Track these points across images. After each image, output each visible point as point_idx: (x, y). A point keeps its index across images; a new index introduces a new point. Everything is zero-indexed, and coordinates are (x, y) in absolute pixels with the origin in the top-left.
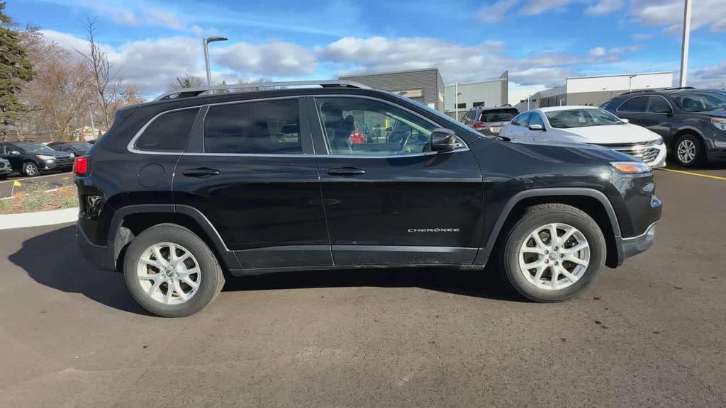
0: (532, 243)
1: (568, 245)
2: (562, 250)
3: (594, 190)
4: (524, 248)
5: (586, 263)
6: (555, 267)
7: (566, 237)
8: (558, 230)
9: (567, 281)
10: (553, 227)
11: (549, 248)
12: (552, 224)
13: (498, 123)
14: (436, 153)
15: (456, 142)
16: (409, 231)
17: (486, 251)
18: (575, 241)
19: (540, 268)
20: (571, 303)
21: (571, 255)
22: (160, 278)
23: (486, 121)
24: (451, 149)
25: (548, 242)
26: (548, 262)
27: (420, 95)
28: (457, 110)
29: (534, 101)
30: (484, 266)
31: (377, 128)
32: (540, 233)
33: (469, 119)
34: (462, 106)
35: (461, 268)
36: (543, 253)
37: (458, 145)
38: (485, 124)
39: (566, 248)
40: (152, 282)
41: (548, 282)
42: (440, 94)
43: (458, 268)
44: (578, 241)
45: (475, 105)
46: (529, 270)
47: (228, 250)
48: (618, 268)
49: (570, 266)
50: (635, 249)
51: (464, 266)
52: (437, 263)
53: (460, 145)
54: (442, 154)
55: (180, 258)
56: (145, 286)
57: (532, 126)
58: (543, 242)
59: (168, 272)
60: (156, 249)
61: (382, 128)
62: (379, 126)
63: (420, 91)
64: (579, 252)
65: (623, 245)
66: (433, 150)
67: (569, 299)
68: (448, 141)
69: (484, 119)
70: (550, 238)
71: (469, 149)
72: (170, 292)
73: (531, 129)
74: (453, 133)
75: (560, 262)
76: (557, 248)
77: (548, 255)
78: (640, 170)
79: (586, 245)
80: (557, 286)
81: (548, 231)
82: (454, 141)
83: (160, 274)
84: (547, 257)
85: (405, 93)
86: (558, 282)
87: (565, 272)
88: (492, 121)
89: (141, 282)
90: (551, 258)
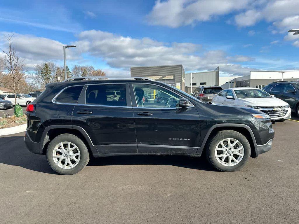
0: (220, 146)
1: (235, 148)
2: (233, 150)
3: (245, 125)
4: (217, 148)
5: (242, 155)
6: (230, 157)
7: (234, 144)
8: (231, 141)
9: (235, 163)
10: (229, 140)
11: (227, 149)
12: (228, 139)
13: (212, 95)
14: (181, 108)
15: (189, 104)
16: (169, 139)
17: (201, 149)
18: (238, 146)
19: (224, 157)
20: (236, 172)
21: (236, 152)
22: (62, 157)
23: (206, 93)
24: (187, 106)
25: (227, 146)
26: (227, 154)
27: (172, 78)
28: (192, 86)
29: (233, 82)
30: (200, 155)
31: (150, 95)
32: (223, 142)
33: (197, 92)
34: (194, 84)
35: (191, 156)
36: (225, 151)
37: (190, 105)
38: (205, 95)
39: (234, 149)
40: (58, 159)
41: (227, 163)
42: (183, 78)
43: (190, 156)
44: (239, 146)
45: (202, 84)
46: (219, 158)
47: (93, 145)
48: (256, 158)
49: (236, 156)
50: (263, 150)
51: (192, 155)
52: (181, 153)
53: (191, 105)
54: (184, 108)
55: (71, 149)
56: (55, 160)
57: (228, 97)
58: (225, 146)
59: (66, 155)
60: (62, 144)
61: (152, 95)
62: (150, 93)
63: (172, 76)
64: (240, 150)
65: (258, 148)
66: (180, 106)
67: (236, 170)
68: (186, 103)
69: (205, 92)
70: (228, 144)
71: (194, 107)
72: (66, 163)
73: (227, 98)
74: (188, 100)
75: (232, 155)
76: (230, 149)
77: (227, 151)
78: (264, 118)
79: (242, 147)
80: (231, 165)
81: (227, 141)
82: (188, 103)
83: (63, 155)
84: (226, 152)
85: (164, 77)
86: (231, 163)
87: (234, 159)
88: (209, 93)
89: (54, 159)
90: (229, 153)
